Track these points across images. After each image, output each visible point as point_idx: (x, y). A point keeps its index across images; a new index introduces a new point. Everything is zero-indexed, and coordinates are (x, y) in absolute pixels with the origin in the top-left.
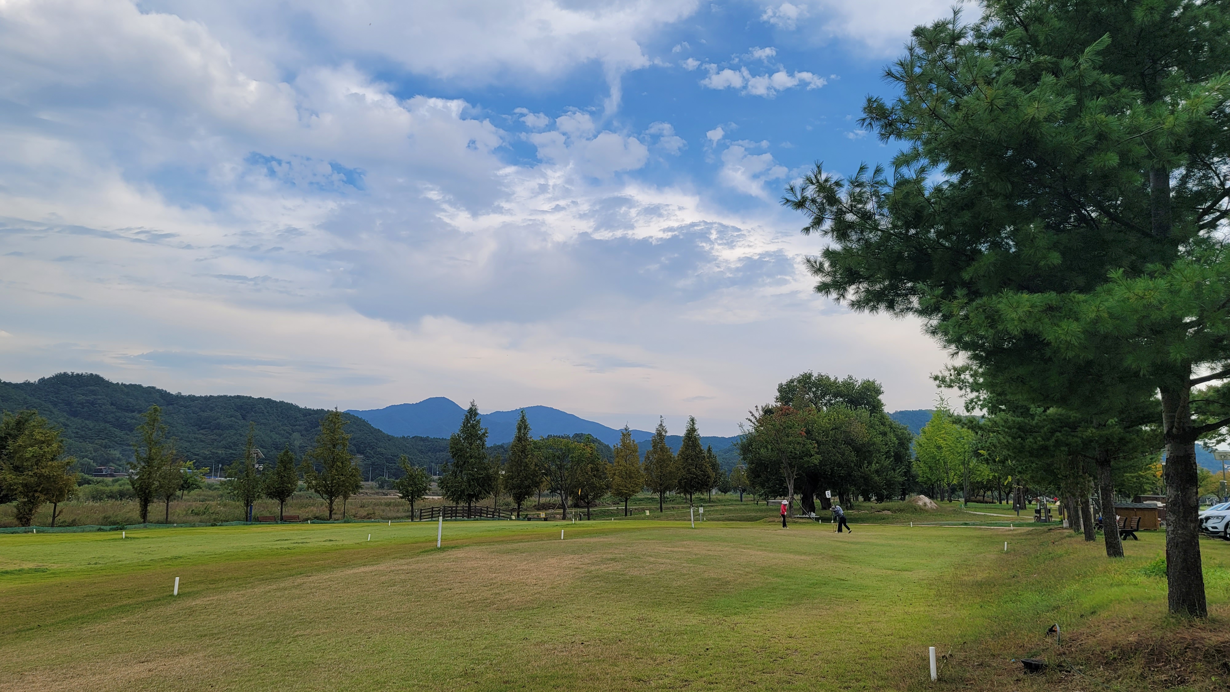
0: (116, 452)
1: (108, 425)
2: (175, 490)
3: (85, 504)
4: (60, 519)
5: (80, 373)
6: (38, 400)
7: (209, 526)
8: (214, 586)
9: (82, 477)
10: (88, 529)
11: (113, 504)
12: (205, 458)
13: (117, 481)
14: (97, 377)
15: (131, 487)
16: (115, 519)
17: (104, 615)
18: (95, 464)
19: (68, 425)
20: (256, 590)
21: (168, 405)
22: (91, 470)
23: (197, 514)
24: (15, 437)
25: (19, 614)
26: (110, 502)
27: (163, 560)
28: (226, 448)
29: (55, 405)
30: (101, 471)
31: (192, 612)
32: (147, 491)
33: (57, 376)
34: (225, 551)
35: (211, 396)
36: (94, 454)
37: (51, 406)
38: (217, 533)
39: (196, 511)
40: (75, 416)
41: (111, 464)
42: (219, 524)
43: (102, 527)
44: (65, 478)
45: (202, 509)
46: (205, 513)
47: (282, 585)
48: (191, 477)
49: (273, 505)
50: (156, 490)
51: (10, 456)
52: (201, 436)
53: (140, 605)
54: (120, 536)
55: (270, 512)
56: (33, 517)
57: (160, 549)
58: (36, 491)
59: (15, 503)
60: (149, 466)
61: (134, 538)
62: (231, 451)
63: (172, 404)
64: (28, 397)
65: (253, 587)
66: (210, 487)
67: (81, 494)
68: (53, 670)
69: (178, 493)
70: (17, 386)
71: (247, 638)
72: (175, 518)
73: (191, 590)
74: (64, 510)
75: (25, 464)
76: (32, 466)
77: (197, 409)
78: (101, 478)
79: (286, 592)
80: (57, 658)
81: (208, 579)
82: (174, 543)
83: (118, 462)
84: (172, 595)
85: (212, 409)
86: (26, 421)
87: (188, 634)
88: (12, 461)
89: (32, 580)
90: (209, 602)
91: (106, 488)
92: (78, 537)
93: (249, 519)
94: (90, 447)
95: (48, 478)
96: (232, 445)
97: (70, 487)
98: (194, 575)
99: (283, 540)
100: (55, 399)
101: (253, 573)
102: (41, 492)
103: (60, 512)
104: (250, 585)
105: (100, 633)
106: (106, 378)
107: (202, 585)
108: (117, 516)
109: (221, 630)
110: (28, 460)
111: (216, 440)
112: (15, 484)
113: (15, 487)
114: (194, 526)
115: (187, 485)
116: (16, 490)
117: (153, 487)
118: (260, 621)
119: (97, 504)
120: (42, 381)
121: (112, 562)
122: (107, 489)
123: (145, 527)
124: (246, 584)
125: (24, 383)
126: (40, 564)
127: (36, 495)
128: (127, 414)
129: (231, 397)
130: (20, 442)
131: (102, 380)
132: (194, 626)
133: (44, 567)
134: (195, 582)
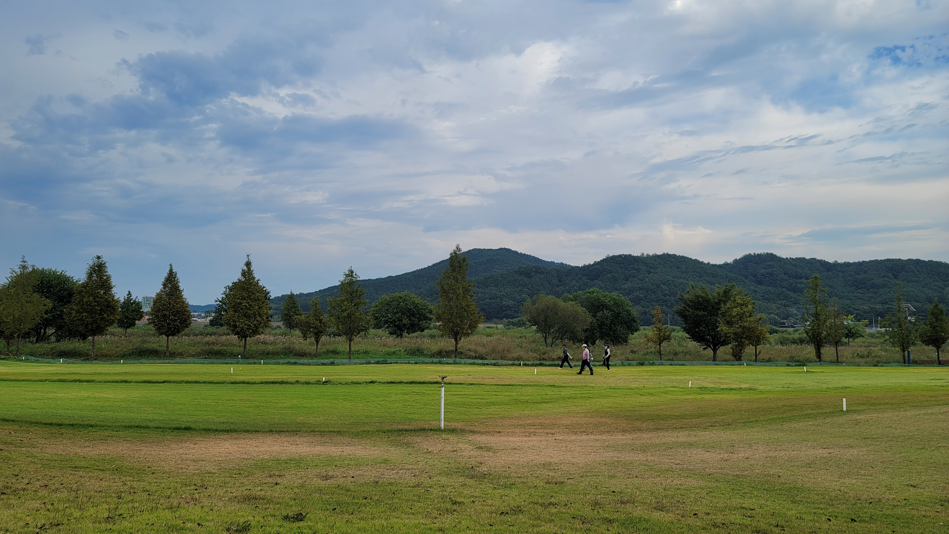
0: (793, 309)
1: (784, 290)
2: (840, 338)
3: (776, 347)
4: (760, 357)
5: (759, 253)
6: (735, 275)
7: (872, 366)
8: (874, 408)
9: (771, 328)
10: (780, 364)
11: (795, 348)
12: (865, 312)
13: (797, 331)
14: (772, 254)
15: (805, 335)
16: (799, 358)
17: (796, 418)
18: (779, 319)
19: (757, 291)
20: (907, 413)
21: (828, 271)
22: (776, 323)
23: (862, 357)
24: (725, 302)
25: (743, 413)
26: (794, 346)
27: (836, 389)
28: (883, 304)
29: (746, 277)
30: (784, 323)
31: (857, 423)
32: (818, 338)
33: (744, 257)
34: (885, 385)
35: (863, 261)
36: (777, 311)
37: (743, 279)
38: (878, 372)
39: (861, 354)
40: (761, 285)
41: (791, 318)
42: (880, 365)
43: (789, 363)
44: (760, 329)
45: (866, 353)
46: (868, 357)
47: (930, 411)
48: (854, 328)
49: (930, 351)
50: (825, 338)
51: (724, 315)
52: (859, 294)
53: (820, 415)
54: (803, 370)
55: (927, 357)
56: (743, 355)
57: (834, 380)
58: (742, 338)
59: (730, 346)
60: (817, 320)
61: (813, 372)
62: (887, 306)
63: (831, 271)
64: (728, 273)
65: (905, 411)
66: (872, 336)
67: (772, 340)
68: (768, 445)
69: (844, 340)
70: (720, 266)
71: (899, 443)
72: (844, 359)
73: (856, 409)
74: (762, 351)
75: (733, 320)
76: (738, 321)
77: (852, 273)
78: (785, 329)
79: (933, 416)
80: (770, 439)
81: (870, 402)
82: (843, 377)
83: (795, 317)
84: (842, 411)
85: (865, 272)
86: (730, 290)
87: (855, 436)
88: (725, 318)
89: (748, 395)
90: (870, 418)
91: (789, 336)
92: (773, 369)
93: (907, 362)
94: (774, 306)
95: (749, 329)
96: (887, 300)
97: (763, 335)
98: (858, 399)
99: (937, 379)
100: (746, 273)
101: (906, 401)
102: (745, 338)
103: (760, 352)
104: (903, 409)
105: (795, 429)
106: (778, 255)
107: (865, 406)
108: (799, 356)
109: (879, 436)
110: (734, 317)
111: (872, 297)
112: (729, 333)
113: (729, 335)
114: (859, 366)
115: (851, 334)
116: (730, 337)
117: (823, 335)
118: (910, 434)
119: (785, 348)
120: (736, 261)
121: (799, 387)
122: (791, 337)
123: (821, 364)
124: (899, 408)
125: (724, 264)
126: (752, 385)
127: (743, 340)
128: (797, 280)
129: (881, 260)
130: (728, 305)
131: (775, 256)
132: (860, 432)
133: (754, 388)
134: (859, 403)
